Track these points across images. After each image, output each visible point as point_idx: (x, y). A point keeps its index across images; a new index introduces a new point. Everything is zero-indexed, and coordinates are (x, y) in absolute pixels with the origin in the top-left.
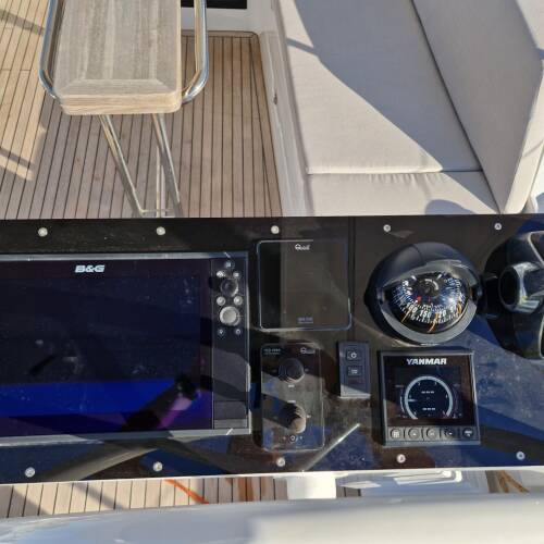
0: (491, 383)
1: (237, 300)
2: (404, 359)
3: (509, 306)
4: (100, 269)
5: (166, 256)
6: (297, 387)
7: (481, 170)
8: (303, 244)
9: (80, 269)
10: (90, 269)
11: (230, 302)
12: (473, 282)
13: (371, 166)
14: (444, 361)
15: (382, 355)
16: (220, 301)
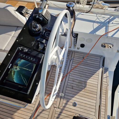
0: (49, 28)
1: (25, 49)
2: (42, 35)
3: (41, 21)
4: (11, 65)
5: (14, 55)
6: (41, 47)
7: (18, 27)
8: (22, 38)
9: (9, 67)
10: (10, 66)
11: (25, 50)
12: (36, 22)
13: (8, 40)
14: (44, 31)
15: (41, 36)
16: (24, 51)
